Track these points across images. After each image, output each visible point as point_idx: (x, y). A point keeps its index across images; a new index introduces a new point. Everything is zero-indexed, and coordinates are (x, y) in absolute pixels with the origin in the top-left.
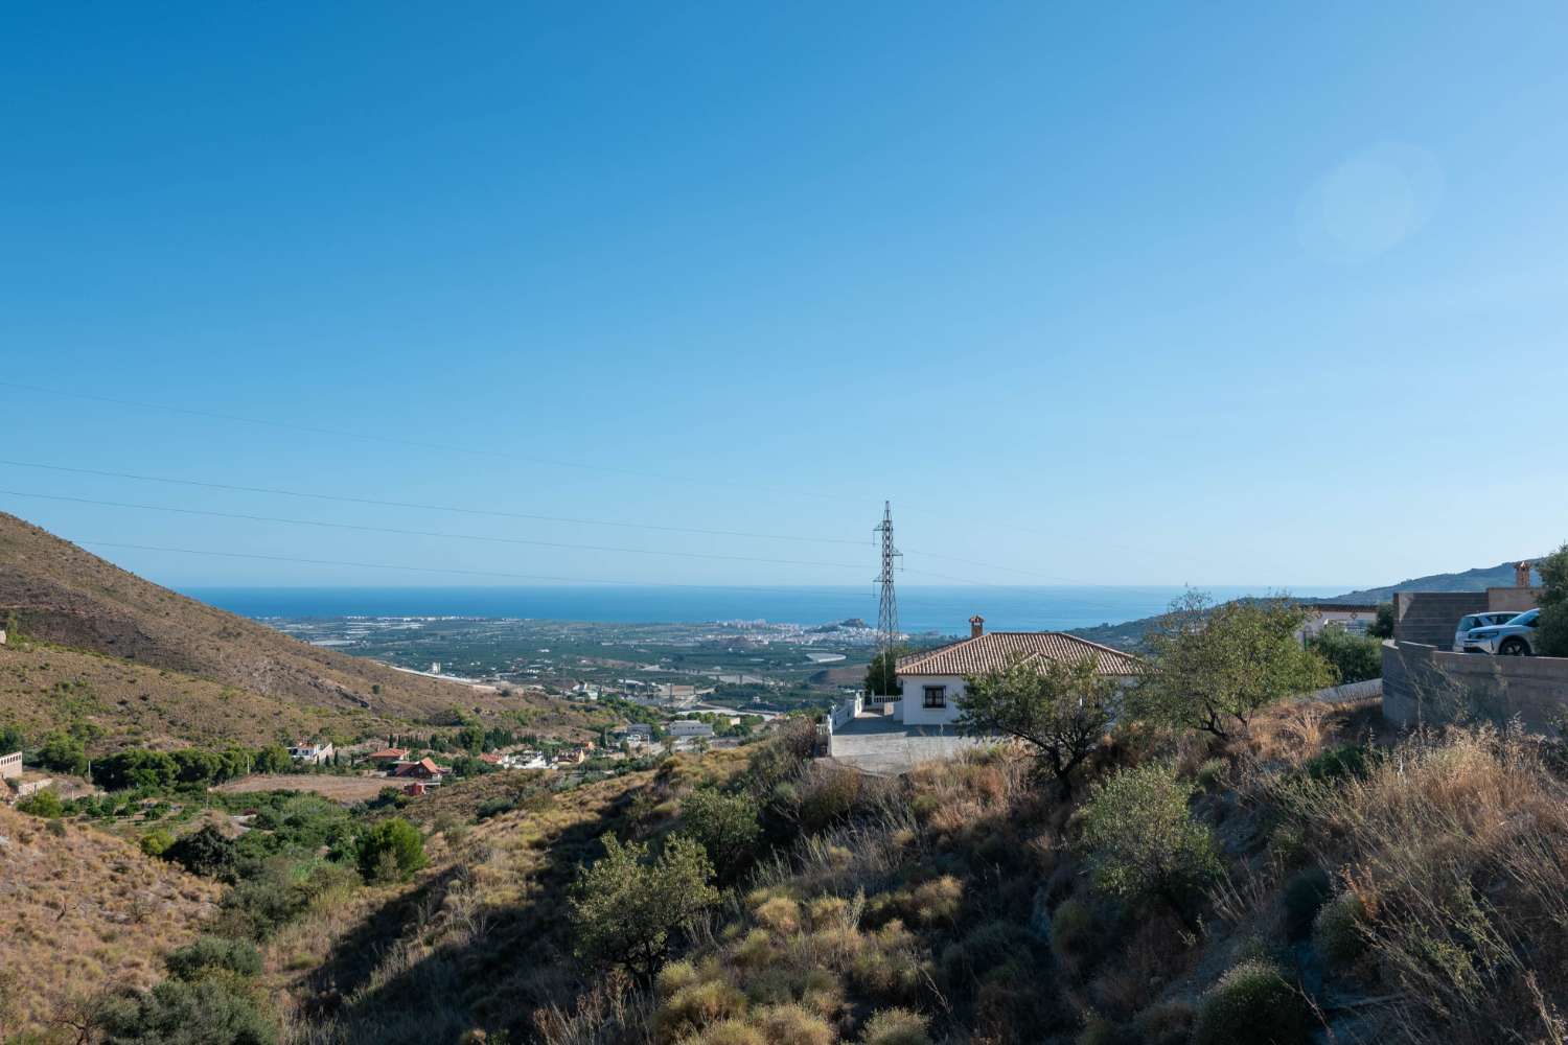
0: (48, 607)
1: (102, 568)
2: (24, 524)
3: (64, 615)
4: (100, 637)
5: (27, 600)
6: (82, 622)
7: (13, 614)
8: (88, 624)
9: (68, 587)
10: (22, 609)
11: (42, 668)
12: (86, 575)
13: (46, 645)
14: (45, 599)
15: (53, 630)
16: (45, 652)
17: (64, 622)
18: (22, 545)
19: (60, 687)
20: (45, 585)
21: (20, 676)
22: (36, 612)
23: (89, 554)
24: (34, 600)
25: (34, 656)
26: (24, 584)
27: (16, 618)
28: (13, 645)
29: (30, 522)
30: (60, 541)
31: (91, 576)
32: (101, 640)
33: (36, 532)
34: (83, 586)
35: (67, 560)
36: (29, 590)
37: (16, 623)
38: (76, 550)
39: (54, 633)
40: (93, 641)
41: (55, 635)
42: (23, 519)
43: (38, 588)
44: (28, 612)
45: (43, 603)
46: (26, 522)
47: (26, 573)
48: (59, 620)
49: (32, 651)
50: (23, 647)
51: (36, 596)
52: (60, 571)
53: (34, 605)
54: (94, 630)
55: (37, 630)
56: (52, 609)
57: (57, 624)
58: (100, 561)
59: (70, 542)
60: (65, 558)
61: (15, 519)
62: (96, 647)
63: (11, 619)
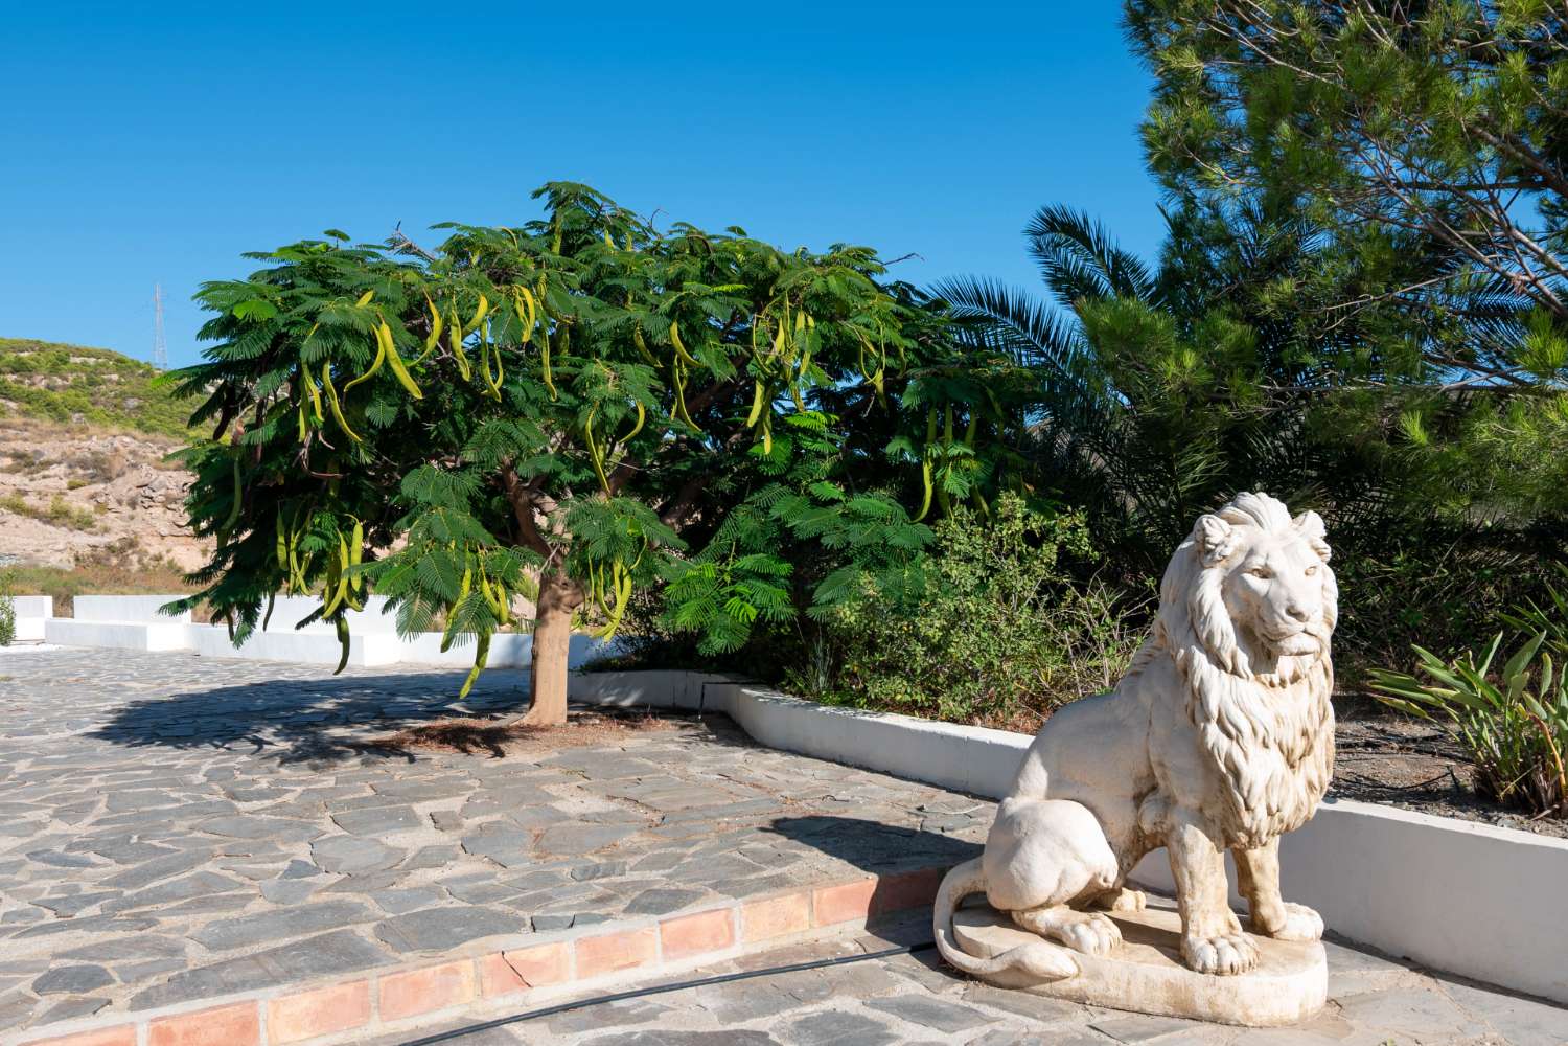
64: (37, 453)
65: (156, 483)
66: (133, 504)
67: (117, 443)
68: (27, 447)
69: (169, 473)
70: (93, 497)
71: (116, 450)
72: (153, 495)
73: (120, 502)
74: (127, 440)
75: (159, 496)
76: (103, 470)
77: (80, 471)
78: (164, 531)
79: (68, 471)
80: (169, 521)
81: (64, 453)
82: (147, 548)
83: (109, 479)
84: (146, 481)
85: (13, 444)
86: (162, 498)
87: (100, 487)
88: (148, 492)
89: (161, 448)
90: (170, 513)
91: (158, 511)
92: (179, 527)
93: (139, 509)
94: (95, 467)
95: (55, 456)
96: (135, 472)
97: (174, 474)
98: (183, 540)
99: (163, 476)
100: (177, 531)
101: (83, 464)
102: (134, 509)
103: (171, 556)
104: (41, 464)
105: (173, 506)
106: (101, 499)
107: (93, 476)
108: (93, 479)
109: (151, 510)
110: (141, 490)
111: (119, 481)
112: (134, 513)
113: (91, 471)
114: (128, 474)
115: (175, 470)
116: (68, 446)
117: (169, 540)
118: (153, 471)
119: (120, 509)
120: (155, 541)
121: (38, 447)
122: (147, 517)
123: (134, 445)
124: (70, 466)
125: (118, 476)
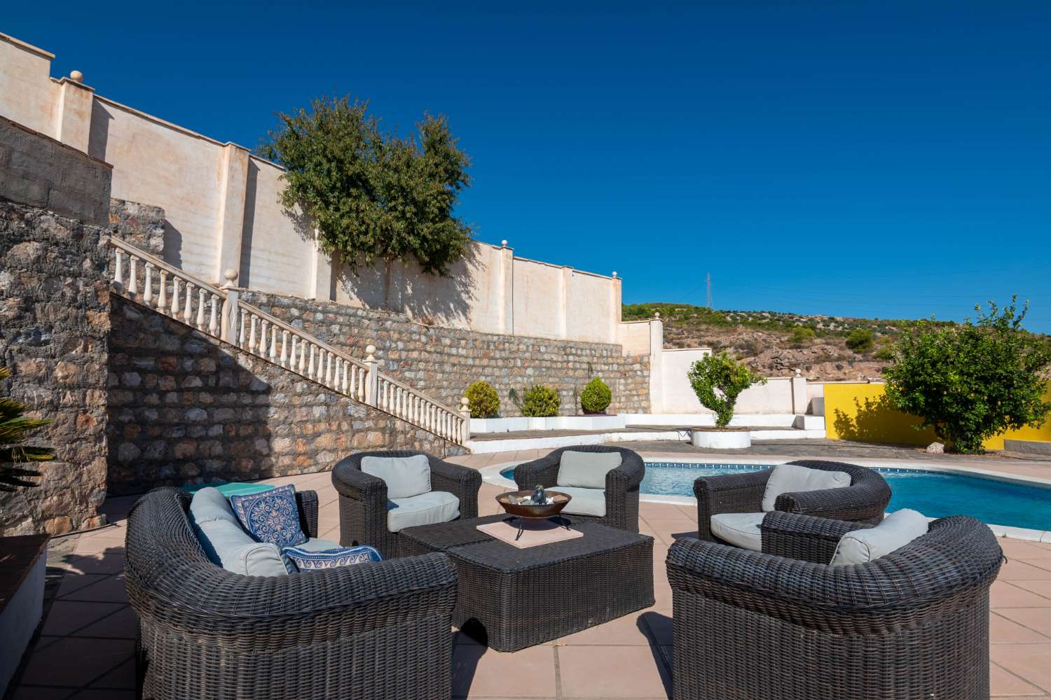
64: (719, 342)
65: (782, 356)
66: (771, 368)
67: (755, 336)
68: (714, 339)
69: (788, 350)
70: (749, 364)
71: (756, 339)
72: (782, 362)
73: (764, 366)
74: (760, 334)
75: (785, 362)
76: (752, 350)
77: (741, 351)
79: (735, 351)
81: (731, 342)
83: (756, 355)
84: (776, 355)
85: (707, 338)
86: (787, 364)
87: (752, 359)
88: (779, 361)
89: (777, 338)
93: (774, 370)
94: (748, 349)
95: (727, 343)
96: (769, 350)
97: (790, 351)
99: (785, 352)
101: (741, 347)
102: (772, 370)
104: (721, 347)
106: (754, 365)
107: (747, 353)
108: (748, 355)
109: (783, 371)
110: (775, 360)
111: (762, 355)
112: (772, 372)
113: (745, 350)
114: (765, 352)
115: (790, 349)
116: (732, 338)
118: (779, 350)
119: (765, 370)
121: (718, 339)
122: (780, 374)
123: (764, 337)
124: (736, 348)
125: (761, 352)
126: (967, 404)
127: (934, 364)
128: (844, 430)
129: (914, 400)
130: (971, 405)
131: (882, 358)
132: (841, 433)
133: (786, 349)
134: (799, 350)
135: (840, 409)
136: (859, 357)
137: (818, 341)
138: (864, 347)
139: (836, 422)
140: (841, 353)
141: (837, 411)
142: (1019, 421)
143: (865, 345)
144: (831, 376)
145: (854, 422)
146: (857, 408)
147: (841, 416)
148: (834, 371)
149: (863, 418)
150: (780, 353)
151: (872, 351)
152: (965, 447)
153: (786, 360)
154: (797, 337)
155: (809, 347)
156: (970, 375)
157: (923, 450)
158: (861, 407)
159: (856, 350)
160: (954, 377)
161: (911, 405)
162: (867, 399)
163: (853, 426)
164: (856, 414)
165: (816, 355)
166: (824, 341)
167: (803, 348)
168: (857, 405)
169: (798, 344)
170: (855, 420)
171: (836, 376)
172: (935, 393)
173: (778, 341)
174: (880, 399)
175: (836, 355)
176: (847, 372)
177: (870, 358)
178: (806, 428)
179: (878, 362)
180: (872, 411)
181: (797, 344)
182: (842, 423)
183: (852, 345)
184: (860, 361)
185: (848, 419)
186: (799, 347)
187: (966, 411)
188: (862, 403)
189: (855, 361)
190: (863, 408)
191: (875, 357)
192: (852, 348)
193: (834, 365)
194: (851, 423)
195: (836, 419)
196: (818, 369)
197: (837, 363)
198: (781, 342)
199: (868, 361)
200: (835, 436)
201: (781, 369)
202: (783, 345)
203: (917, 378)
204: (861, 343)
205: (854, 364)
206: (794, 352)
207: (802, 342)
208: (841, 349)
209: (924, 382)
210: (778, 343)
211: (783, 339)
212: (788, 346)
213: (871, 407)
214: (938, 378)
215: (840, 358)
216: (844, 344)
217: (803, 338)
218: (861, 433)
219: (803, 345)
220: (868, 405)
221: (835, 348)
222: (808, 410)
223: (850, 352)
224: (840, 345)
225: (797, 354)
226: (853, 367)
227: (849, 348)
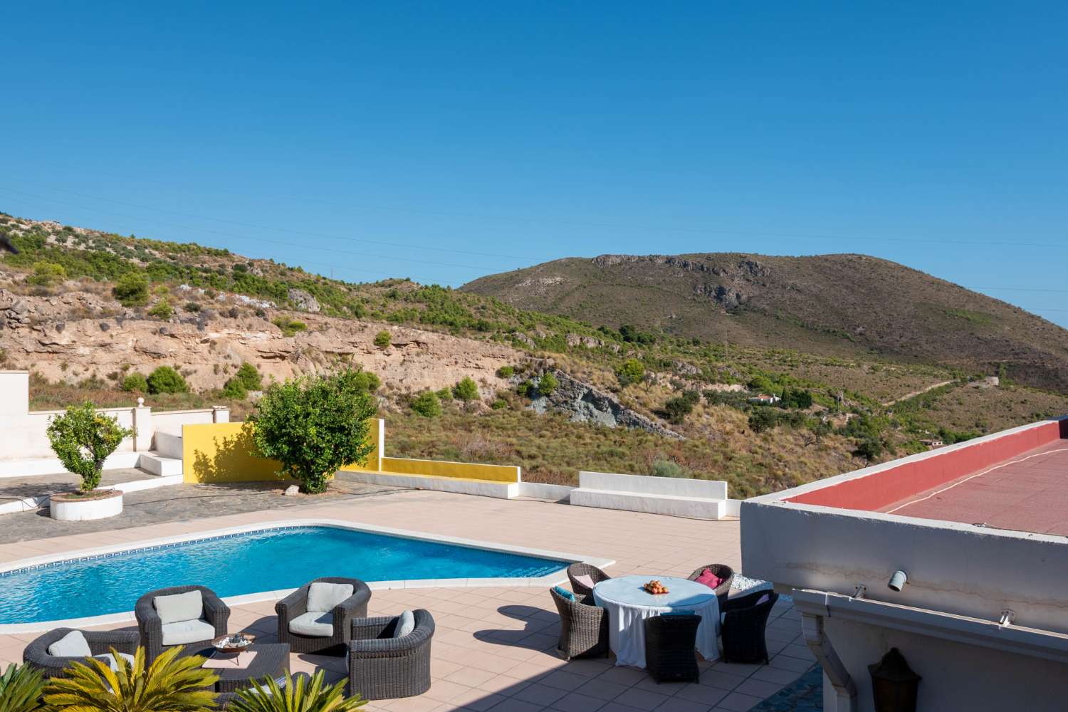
0: (1025, 361)
1: (1063, 334)
2: (1008, 306)
3: (1037, 367)
4: (1062, 383)
5: (1011, 356)
6: (1049, 372)
7: (1002, 365)
8: (1053, 373)
9: (1037, 346)
10: (1009, 362)
11: (1022, 402)
12: (1052, 339)
13: (1024, 387)
14: (1024, 356)
15: (1030, 376)
16: (1025, 392)
17: (1036, 372)
18: (1008, 320)
19: (1035, 416)
20: (1024, 346)
21: (1008, 407)
22: (1018, 365)
23: (1053, 324)
24: (1016, 356)
25: (1017, 394)
26: (1009, 345)
27: (1005, 368)
28: (1003, 386)
29: (1012, 304)
30: (1033, 317)
31: (1054, 340)
32: (1062, 385)
33: (1017, 311)
34: (1049, 347)
35: (1038, 329)
36: (1013, 350)
37: (1005, 372)
38: (1044, 322)
39: (1030, 379)
40: (1057, 385)
41: (1031, 380)
42: (1008, 303)
43: (1019, 349)
44: (1012, 364)
45: (1022, 358)
46: (1010, 305)
47: (1011, 339)
48: (1033, 370)
49: (1015, 391)
50: (1009, 388)
51: (1017, 354)
52: (1033, 337)
53: (1016, 360)
54: (1058, 378)
55: (1019, 376)
56: (1028, 363)
57: (1032, 373)
58: (1061, 329)
59: (1040, 317)
60: (1036, 328)
61: (1003, 303)
62: (1059, 390)
63: (1001, 369)
66: (0, 325)
69: (27, 298)
72: (19, 316)
75: (24, 317)
78: (30, 348)
80: (36, 339)
82: (15, 362)
84: (9, 304)
86: (27, 320)
88: (13, 314)
89: (8, 275)
90: (35, 333)
91: (24, 331)
92: (44, 345)
93: (6, 329)
97: (31, 299)
98: (45, 356)
99: (23, 301)
100: (41, 348)
102: (2, 328)
103: (35, 369)
105: (38, 327)
109: (20, 330)
110: (7, 312)
115: (30, 295)
117: (34, 356)
118: (12, 296)
120: (21, 356)
122: (15, 336)
126: (318, 450)
127: (296, 417)
128: (203, 472)
129: (279, 449)
130: (321, 451)
131: (160, 315)
132: (200, 475)
133: (24, 295)
134: (45, 298)
135: (200, 450)
136: (130, 312)
137: (70, 283)
138: (137, 299)
139: (195, 463)
140: (106, 304)
141: (196, 452)
142: (349, 461)
143: (137, 295)
144: (92, 339)
145: (212, 463)
146: (214, 448)
147: (201, 457)
148: (97, 333)
149: (222, 458)
150: (15, 301)
151: (147, 305)
152: (313, 486)
153: (26, 314)
154: (41, 276)
155: (60, 293)
156: (321, 426)
157: (282, 491)
158: (219, 447)
159: (126, 302)
160: (313, 430)
161: (275, 454)
162: (225, 438)
163: (211, 466)
164: (215, 454)
165: (71, 307)
166: (79, 284)
167: (51, 294)
168: (216, 444)
169: (43, 288)
170: (213, 460)
171: (99, 340)
172: (295, 443)
173: (10, 280)
174: (237, 437)
175: (98, 308)
176: (114, 334)
177: (144, 315)
178: (163, 475)
179: (155, 320)
180: (229, 450)
181: (40, 287)
182: (201, 465)
183: (120, 294)
184: (132, 319)
185: (208, 459)
186: (45, 294)
187: (316, 457)
188: (221, 443)
189: (125, 319)
190: (222, 448)
191: (150, 314)
192: (121, 299)
193: (96, 324)
194: (209, 464)
195: (194, 460)
196: (75, 329)
197: (101, 321)
198: (15, 282)
199: (142, 319)
200: (193, 479)
201: (18, 327)
202: (18, 289)
203: (284, 430)
204: (133, 292)
205: (124, 322)
206: (37, 300)
207: (49, 286)
208: (106, 299)
209: (289, 434)
210: (9, 285)
211: (17, 278)
212: (27, 291)
213: (229, 445)
214: (301, 432)
215: (105, 314)
216: (109, 293)
217: (50, 279)
218: (219, 473)
219: (50, 290)
220: (226, 443)
221: (97, 297)
222: (152, 446)
223: (116, 305)
224: (104, 293)
225: (41, 304)
226: (122, 327)
227: (116, 298)
